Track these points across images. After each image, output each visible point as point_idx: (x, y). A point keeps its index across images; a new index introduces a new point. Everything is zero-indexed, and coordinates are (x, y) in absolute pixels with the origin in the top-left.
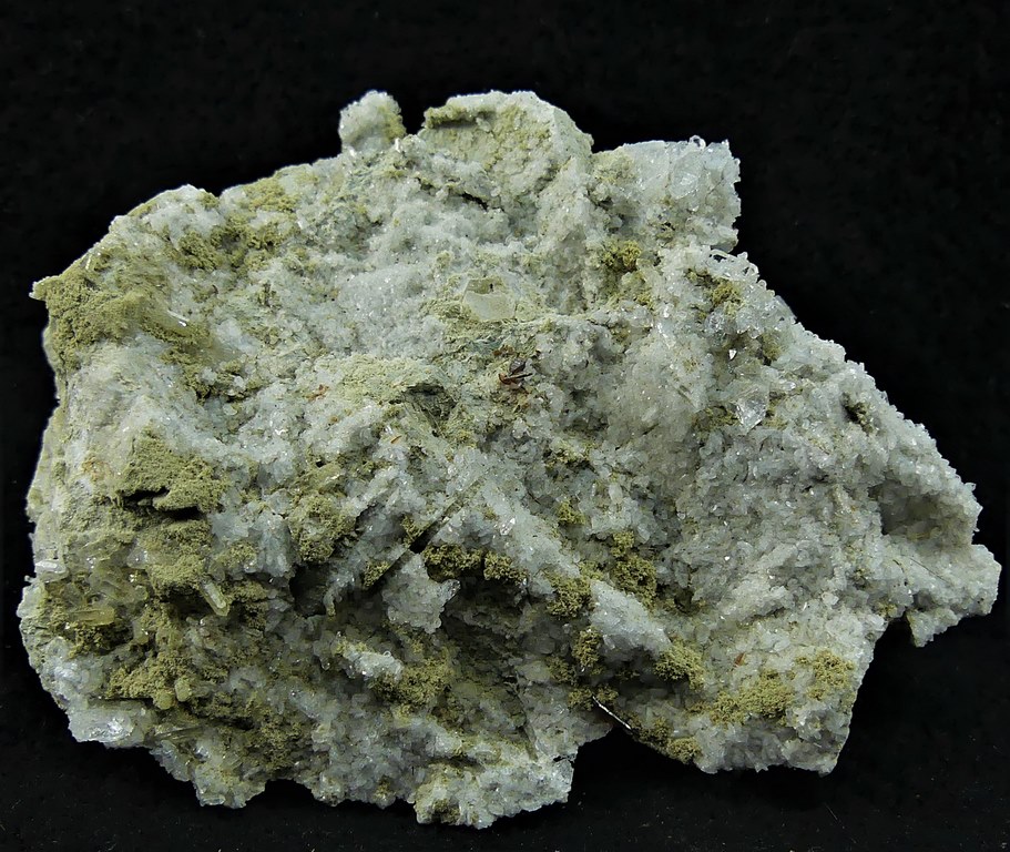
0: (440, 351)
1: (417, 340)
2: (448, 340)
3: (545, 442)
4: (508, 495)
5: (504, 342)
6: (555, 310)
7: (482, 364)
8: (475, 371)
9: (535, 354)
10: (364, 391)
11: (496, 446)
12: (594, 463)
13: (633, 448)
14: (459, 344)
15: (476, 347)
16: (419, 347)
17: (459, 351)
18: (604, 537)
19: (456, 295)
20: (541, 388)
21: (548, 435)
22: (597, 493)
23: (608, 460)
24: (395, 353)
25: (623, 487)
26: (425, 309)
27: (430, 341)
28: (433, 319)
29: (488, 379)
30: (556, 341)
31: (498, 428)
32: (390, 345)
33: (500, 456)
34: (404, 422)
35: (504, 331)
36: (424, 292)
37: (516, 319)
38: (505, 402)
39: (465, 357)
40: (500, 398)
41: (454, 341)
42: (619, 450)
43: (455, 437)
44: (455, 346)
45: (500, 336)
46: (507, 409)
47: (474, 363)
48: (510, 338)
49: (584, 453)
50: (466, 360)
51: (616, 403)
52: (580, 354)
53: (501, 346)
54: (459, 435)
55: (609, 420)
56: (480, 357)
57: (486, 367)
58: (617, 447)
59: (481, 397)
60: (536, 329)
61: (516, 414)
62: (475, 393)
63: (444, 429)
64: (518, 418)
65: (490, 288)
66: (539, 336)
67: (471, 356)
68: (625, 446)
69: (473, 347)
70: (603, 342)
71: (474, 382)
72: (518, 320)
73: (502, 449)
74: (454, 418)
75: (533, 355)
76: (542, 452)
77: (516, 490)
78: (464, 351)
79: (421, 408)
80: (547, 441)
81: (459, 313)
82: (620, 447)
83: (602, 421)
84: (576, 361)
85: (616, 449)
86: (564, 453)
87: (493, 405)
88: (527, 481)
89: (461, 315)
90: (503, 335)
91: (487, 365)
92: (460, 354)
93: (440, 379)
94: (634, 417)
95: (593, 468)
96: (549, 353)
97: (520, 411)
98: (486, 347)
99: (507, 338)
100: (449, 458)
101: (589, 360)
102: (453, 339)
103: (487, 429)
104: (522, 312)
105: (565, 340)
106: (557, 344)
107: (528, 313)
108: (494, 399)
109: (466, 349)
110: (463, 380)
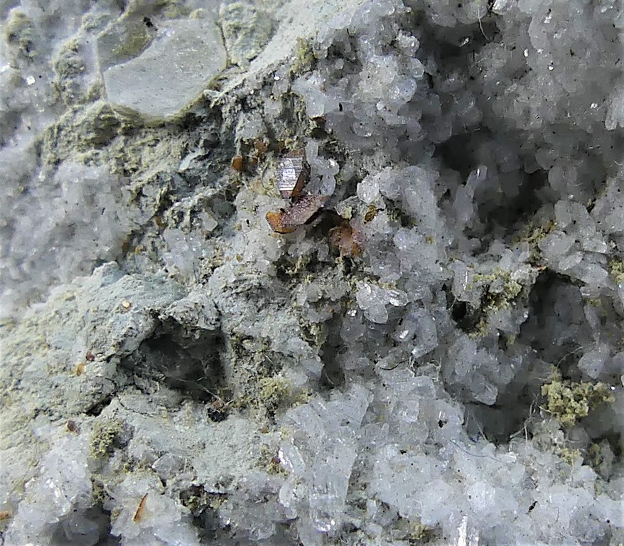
0: (126, 227)
1: (69, 231)
2: (128, 198)
4: (433, 446)
5: (239, 134)
7: (222, 205)
8: (218, 228)
9: (313, 125)
10: (30, 409)
11: (352, 360)
12: (564, 267)
14: (157, 193)
15: (191, 181)
16: (81, 240)
17: (162, 209)
19: (88, 90)
21: (438, 273)
22: (603, 320)
23: (586, 245)
24: (44, 278)
26: (48, 156)
27: (95, 216)
28: (75, 168)
29: (253, 234)
30: (339, 75)
32: (25, 266)
35: (225, 110)
36: (26, 121)
37: (235, 63)
38: (313, 265)
39: (181, 215)
40: (299, 263)
41: (140, 193)
42: (595, 208)
43: (259, 400)
44: (148, 203)
45: (224, 126)
46: (326, 278)
47: (204, 215)
48: (246, 119)
49: (532, 261)
50: (187, 218)
51: (536, 122)
52: (404, 72)
53: (238, 145)
54: (261, 392)
55: (542, 159)
56: (210, 194)
57: (234, 208)
58: (589, 203)
59: (260, 285)
60: (285, 72)
61: (348, 276)
62: (243, 286)
63: (228, 395)
64: (357, 283)
65: (147, 29)
66: (301, 85)
67: (190, 205)
68: (603, 194)
69: (184, 183)
70: (435, 19)
71: (228, 259)
72: (239, 64)
73: (364, 360)
74: (233, 364)
75: (312, 128)
76: (447, 317)
77: (441, 424)
78: (172, 204)
79: (157, 383)
80: (444, 288)
81: (118, 124)
82: (595, 200)
83: (529, 170)
84: (404, 93)
85: (589, 211)
86: (491, 291)
87: (294, 286)
88: (452, 390)
89: (123, 125)
90: (228, 122)
91: (235, 203)
92: (168, 213)
93: (157, 303)
94: (589, 129)
95: (566, 279)
96: (341, 109)
97: (354, 265)
98: (209, 164)
99: (240, 123)
100: (269, 467)
101: (430, 74)
102: (136, 190)
103: (312, 344)
104: (240, 37)
105: (357, 62)
106: (345, 80)
107: (253, 30)
108: (288, 274)
109: (173, 198)
110: (205, 266)
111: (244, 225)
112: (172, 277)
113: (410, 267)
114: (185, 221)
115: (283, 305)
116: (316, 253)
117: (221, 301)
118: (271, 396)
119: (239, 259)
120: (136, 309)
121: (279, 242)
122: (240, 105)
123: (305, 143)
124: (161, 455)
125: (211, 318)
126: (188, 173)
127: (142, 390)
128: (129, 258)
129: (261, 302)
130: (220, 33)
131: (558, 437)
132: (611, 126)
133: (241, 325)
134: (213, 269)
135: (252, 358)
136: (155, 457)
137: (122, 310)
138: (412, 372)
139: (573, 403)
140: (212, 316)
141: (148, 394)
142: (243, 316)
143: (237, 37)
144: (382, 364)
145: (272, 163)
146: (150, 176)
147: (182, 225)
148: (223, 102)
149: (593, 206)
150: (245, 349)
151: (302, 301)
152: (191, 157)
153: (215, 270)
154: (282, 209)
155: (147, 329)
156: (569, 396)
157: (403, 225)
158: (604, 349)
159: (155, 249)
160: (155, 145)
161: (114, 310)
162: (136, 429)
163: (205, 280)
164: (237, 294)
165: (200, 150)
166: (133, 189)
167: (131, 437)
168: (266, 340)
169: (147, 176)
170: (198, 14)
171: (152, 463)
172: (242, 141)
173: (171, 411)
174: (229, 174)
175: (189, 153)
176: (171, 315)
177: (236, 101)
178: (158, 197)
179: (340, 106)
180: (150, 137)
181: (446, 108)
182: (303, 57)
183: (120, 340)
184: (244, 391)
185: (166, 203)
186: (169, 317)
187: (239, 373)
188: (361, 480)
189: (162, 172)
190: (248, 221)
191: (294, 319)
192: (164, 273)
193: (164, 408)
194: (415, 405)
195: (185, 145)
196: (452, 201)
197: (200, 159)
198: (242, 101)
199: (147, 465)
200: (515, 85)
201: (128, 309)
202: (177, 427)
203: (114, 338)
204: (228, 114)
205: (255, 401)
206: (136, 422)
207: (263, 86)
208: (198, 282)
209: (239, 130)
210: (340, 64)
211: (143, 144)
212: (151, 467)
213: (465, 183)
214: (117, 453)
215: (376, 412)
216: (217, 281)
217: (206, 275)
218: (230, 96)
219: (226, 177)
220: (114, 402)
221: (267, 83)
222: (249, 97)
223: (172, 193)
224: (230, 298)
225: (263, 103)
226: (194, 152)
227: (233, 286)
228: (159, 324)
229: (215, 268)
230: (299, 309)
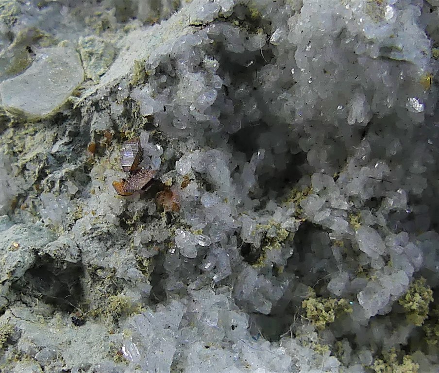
0: (15, 191)
2: (16, 171)
3: (234, 239)
4: (228, 344)
5: (93, 127)
6: (134, 24)
7: (81, 176)
8: (79, 192)
9: (145, 121)
11: (172, 284)
12: (318, 219)
13: (360, 164)
14: (37, 168)
15: (60, 160)
17: (40, 179)
18: (388, 310)
20: (184, 167)
21: (231, 223)
22: (344, 256)
23: (334, 204)
25: (376, 227)
29: (103, 196)
30: (163, 86)
31: (158, 258)
33: (183, 293)
34: (23, 345)
35: (84, 110)
37: (90, 78)
38: (145, 218)
39: (53, 183)
40: (135, 216)
41: (24, 168)
42: (339, 179)
43: (107, 311)
44: (30, 175)
45: (83, 121)
46: (154, 227)
47: (69, 183)
48: (98, 117)
49: (296, 215)
50: (57, 185)
51: (299, 119)
52: (209, 85)
53: (92, 135)
54: (110, 306)
55: (303, 145)
56: (73, 168)
57: (89, 179)
58: (335, 175)
59: (109, 231)
60: (126, 84)
61: (170, 226)
62: (96, 232)
63: (86, 307)
64: (177, 231)
65: (29, 55)
66: (136, 94)
67: (60, 176)
68: (345, 169)
69: (55, 161)
70: (231, 47)
71: (86, 213)
72: (93, 79)
73: (180, 284)
74: (90, 286)
75: (144, 123)
76: (237, 254)
77: (233, 328)
78: (46, 175)
79: (37, 300)
80: (235, 234)
81: (8, 120)
82: (339, 173)
83: (294, 152)
84: (208, 99)
85: (335, 181)
86: (268, 235)
87: (132, 233)
88: (240, 304)
89: (12, 121)
90: (86, 119)
91: (90, 175)
92: (44, 182)
93: (37, 244)
94: (336, 124)
95: (319, 228)
96: (165, 110)
97: (173, 218)
98: (72, 148)
99: (94, 120)
100: (116, 357)
101: (227, 85)
102: (22, 166)
103: (144, 272)
104: (93, 60)
105: (175, 77)
106: (167, 90)
107: (102, 55)
108: (128, 224)
109: (47, 171)
110: (70, 219)
111: (97, 190)
112: (47, 226)
113: (212, 219)
114: (56, 187)
115: (124, 245)
116: (147, 209)
117: (81, 243)
118: (117, 308)
119: (94, 214)
120: (23, 248)
121: (121, 202)
122: (94, 107)
123: (139, 134)
124: (41, 349)
125: (74, 254)
126: (58, 154)
127: (26, 304)
128: (16, 212)
129: (109, 243)
130: (79, 57)
131: (313, 336)
132: (351, 122)
133: (95, 260)
134: (75, 220)
135: (103, 282)
136: (37, 350)
137: (13, 249)
138: (213, 292)
139: (324, 313)
140: (75, 253)
141: (31, 307)
142: (96, 253)
143: (91, 60)
144: (192, 286)
145: (116, 147)
146: (32, 156)
147: (54, 190)
148: (83, 105)
149: (338, 177)
150: (98, 276)
151: (137, 243)
152: (60, 143)
153: (77, 221)
154: (123, 179)
155: (30, 262)
156: (321, 309)
157: (207, 190)
158: (345, 275)
159: (34, 207)
160: (34, 135)
161: (7, 249)
162: (23, 331)
163: (70, 228)
164: (92, 238)
165: (66, 138)
166: (20, 165)
167: (20, 336)
168: (113, 269)
169: (29, 157)
170: (64, 44)
171: (35, 355)
172: (95, 132)
173: (46, 319)
174: (86, 155)
175: (58, 140)
176: (47, 252)
177: (92, 104)
178: (37, 170)
179: (164, 107)
180: (31, 129)
181: (237, 109)
182: (138, 74)
183: (12, 270)
184: (97, 305)
185: (42, 174)
186: (46, 253)
187: (93, 292)
188: (179, 367)
189: (40, 153)
190: (99, 187)
191: (132, 255)
192: (42, 223)
193: (42, 317)
194: (215, 314)
195: (55, 135)
196: (240, 173)
197: (66, 144)
198: (96, 104)
199: (31, 356)
200: (285, 93)
201: (17, 248)
202: (51, 330)
203: (7, 268)
204: (85, 113)
205: (105, 312)
206: (23, 326)
207: (110, 94)
208: (65, 229)
209: (93, 124)
210: (164, 79)
211: (26, 134)
212: (33, 358)
213: (249, 162)
214: (10, 347)
215: (189, 319)
216: (79, 229)
217: (70, 225)
218: (87, 101)
219: (84, 157)
220: (7, 312)
221: (113, 92)
222: (100, 101)
223: (47, 168)
224: (88, 241)
225: (110, 105)
226: (61, 139)
227: (89, 232)
228: (38, 259)
229: (77, 219)
230: (135, 248)
